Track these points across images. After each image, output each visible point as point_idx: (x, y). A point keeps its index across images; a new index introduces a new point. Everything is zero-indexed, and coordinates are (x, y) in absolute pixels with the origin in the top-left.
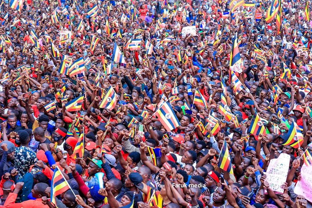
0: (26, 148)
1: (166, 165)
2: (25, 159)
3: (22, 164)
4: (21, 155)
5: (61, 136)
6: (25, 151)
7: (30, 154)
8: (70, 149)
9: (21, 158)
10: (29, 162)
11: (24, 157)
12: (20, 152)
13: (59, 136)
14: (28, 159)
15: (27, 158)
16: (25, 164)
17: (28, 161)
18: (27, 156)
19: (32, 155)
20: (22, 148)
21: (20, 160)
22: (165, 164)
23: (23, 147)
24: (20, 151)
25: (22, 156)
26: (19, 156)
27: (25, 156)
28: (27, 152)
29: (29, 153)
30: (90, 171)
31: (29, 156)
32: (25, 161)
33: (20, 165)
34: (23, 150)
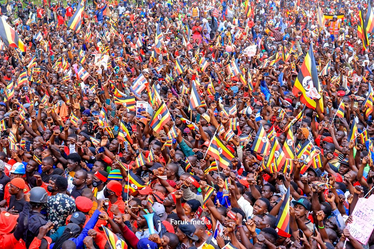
0: (65, 196)
1: (230, 214)
2: (64, 208)
3: (60, 214)
4: (59, 204)
5: (101, 181)
6: (63, 199)
7: (69, 203)
8: (113, 195)
9: (58, 208)
10: (69, 212)
11: (62, 206)
12: (58, 201)
13: (98, 180)
14: (67, 209)
15: (66, 207)
16: (64, 214)
17: (67, 210)
18: (67, 205)
19: (72, 204)
20: (60, 196)
21: (57, 210)
22: (229, 212)
23: (61, 194)
24: (57, 199)
25: (59, 206)
26: (56, 206)
27: (64, 205)
28: (66, 200)
29: (68, 201)
30: (140, 222)
31: (68, 205)
32: (63, 211)
33: (57, 217)
34: (61, 198)
